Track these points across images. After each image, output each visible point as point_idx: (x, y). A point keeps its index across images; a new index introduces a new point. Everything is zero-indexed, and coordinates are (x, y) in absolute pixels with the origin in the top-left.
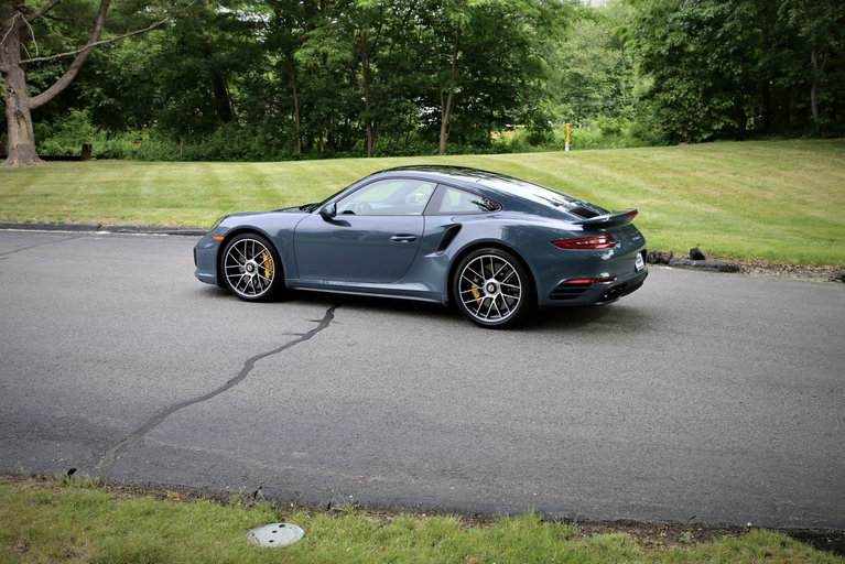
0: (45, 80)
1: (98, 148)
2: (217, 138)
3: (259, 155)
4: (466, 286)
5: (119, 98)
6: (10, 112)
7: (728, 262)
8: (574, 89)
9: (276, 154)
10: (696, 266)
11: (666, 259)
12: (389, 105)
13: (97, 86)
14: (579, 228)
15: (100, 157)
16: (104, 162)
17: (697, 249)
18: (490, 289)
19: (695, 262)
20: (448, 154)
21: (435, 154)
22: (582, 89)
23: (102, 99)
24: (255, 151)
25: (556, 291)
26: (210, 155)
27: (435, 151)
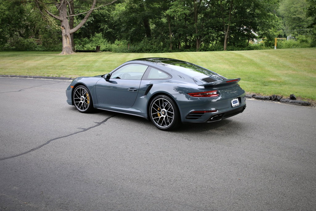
0: (87, 23)
1: (103, 47)
2: (142, 44)
3: (156, 50)
4: (154, 111)
5: (114, 29)
6: (63, 35)
7: (306, 101)
8: (298, 23)
9: (162, 50)
10: (291, 102)
11: (279, 99)
12: (204, 31)
13: (106, 25)
14: (203, 87)
15: (104, 51)
16: (104, 52)
17: (293, 95)
18: (163, 113)
19: (291, 101)
20: (227, 50)
21: (222, 50)
22: (301, 24)
23: (108, 29)
24: (155, 49)
25: (188, 115)
26: (138, 50)
27: (222, 49)
